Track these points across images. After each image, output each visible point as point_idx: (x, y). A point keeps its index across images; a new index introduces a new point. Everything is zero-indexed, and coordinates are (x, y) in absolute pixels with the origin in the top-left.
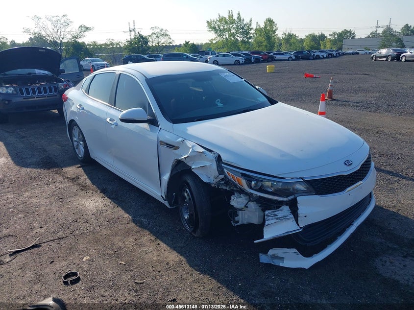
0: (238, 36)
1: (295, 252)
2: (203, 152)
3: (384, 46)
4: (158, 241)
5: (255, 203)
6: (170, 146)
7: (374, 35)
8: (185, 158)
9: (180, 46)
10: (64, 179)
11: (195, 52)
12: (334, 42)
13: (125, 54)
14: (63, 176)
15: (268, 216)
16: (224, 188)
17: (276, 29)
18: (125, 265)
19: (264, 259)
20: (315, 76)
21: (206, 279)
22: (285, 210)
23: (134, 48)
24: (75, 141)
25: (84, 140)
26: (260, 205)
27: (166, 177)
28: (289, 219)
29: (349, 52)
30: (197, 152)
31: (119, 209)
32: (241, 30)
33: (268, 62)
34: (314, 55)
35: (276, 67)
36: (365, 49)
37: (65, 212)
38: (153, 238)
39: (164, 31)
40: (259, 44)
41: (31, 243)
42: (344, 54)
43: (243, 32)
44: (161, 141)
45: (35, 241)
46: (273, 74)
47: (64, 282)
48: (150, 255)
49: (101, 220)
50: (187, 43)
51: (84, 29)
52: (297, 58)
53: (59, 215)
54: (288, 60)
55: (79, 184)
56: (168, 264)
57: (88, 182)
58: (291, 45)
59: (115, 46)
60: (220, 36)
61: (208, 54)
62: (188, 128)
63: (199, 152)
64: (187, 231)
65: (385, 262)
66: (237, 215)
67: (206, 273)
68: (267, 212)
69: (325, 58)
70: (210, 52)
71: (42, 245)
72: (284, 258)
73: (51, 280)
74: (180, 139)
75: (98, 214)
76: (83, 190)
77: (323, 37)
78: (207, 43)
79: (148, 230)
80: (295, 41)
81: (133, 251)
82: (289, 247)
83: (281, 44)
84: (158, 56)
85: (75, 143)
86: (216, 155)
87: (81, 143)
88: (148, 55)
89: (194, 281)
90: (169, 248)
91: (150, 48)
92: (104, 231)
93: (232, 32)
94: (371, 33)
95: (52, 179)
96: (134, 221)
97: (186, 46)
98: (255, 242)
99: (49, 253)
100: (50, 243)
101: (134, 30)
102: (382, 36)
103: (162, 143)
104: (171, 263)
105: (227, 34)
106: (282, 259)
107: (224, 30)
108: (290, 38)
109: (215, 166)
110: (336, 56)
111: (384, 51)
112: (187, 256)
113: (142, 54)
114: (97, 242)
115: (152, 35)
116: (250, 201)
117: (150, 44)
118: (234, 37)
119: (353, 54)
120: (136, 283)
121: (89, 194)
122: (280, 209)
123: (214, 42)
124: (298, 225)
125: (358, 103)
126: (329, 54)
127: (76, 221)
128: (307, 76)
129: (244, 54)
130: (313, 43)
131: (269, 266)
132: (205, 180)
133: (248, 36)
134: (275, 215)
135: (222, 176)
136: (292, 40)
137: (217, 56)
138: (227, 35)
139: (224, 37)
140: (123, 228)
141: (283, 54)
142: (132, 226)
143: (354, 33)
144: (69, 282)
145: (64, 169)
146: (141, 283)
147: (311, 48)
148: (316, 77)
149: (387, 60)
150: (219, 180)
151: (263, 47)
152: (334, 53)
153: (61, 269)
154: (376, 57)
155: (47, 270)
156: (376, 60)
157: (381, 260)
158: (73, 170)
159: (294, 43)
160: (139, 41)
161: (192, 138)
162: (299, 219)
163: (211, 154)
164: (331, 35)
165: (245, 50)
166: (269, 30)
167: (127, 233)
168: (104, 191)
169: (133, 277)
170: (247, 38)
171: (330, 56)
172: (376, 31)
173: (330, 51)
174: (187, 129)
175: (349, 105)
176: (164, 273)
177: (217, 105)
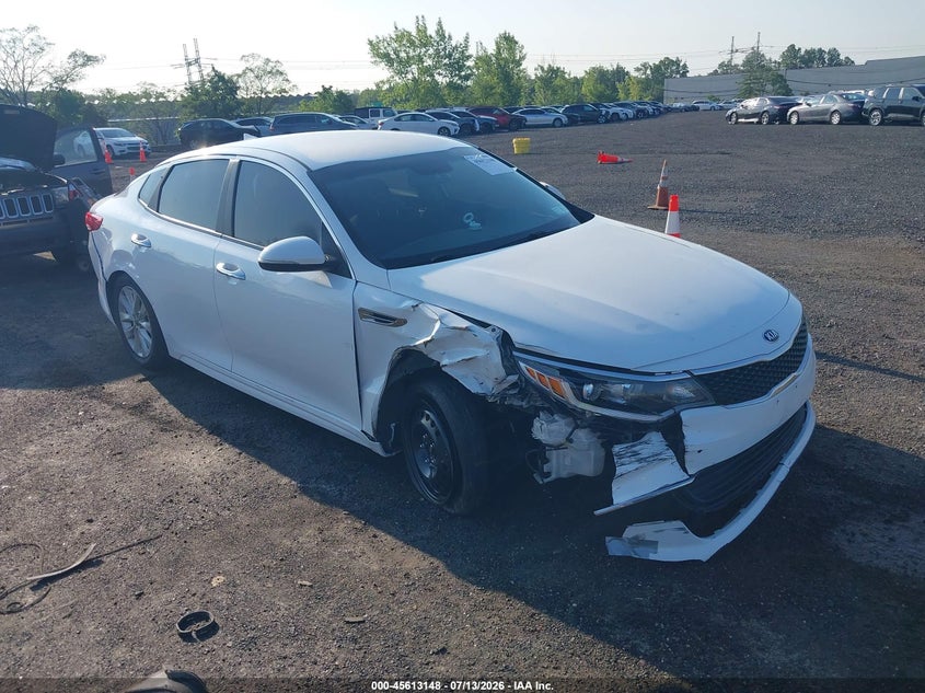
0: (439, 74)
1: (682, 529)
2: (467, 329)
3: (750, 94)
4: (372, 530)
5: (586, 430)
6: (382, 319)
7: (727, 69)
8: (426, 343)
9: (308, 97)
10: (113, 409)
11: (346, 110)
12: (645, 85)
13: (184, 119)
14: (108, 403)
15: (620, 456)
16: (516, 403)
17: (523, 58)
18: (311, 586)
19: (615, 547)
20: (620, 159)
21: (500, 600)
22: (655, 442)
23: (203, 104)
24: (127, 321)
25: (151, 317)
26: (599, 434)
27: (375, 389)
28: (665, 459)
29: (678, 105)
30: (455, 328)
31: (263, 467)
32: (446, 61)
33: (511, 130)
34: (607, 112)
35: (531, 142)
36: (710, 98)
37: (137, 483)
38: (358, 525)
39: (273, 65)
40: (488, 90)
41: (77, 559)
42: (669, 110)
43: (450, 65)
44: (361, 310)
45: (87, 553)
46: (529, 157)
47: (181, 635)
48: (361, 562)
49: (229, 494)
50: (327, 91)
51: (81, 61)
52: (572, 122)
53: (124, 489)
54: (553, 126)
55: (153, 419)
56: (407, 576)
57: (174, 412)
58: (555, 92)
59: (153, 100)
60: (400, 73)
61: (376, 114)
62: (423, 278)
63: (460, 329)
64: (430, 503)
65: (853, 535)
66: (547, 461)
67: (496, 588)
68: (616, 449)
69: (631, 119)
70: (381, 110)
71: (104, 559)
72: (656, 543)
73: (149, 634)
74: (409, 303)
75: (218, 481)
76: (166, 430)
77: (620, 73)
78: (368, 90)
79: (344, 507)
80: (563, 82)
81: (322, 555)
82: (667, 519)
83: (533, 90)
84: (262, 122)
85: (126, 327)
86: (498, 333)
87: (144, 324)
88: (239, 120)
89: (476, 607)
90: (400, 543)
91: (243, 104)
92: (243, 519)
93: (425, 64)
94: (721, 65)
95: (86, 412)
96: (304, 491)
97: (324, 98)
98: (598, 512)
99: (126, 576)
100: (123, 554)
101: (197, 61)
102: (743, 72)
103: (364, 313)
104: (415, 574)
105: (414, 68)
106: (654, 544)
107: (407, 62)
108: (552, 75)
109: (496, 357)
110: (654, 116)
111: (752, 104)
112: (446, 556)
113: (226, 118)
114: (232, 543)
115: (244, 72)
116: (577, 427)
117: (241, 94)
118: (432, 75)
119: (687, 109)
120: (348, 622)
121: (185, 439)
122: (645, 438)
123: (386, 87)
124: (685, 470)
125: (723, 214)
126: (639, 111)
127: (171, 501)
128: (604, 159)
129: (457, 113)
130: (601, 88)
131: (627, 561)
132: (474, 388)
133: (463, 73)
134: (636, 454)
135: (513, 378)
136: (558, 82)
137: (399, 119)
138: (415, 71)
139: (410, 76)
140: (285, 506)
141: (541, 112)
142: (303, 501)
143: (685, 66)
144: (193, 634)
145: (106, 386)
146: (359, 622)
147: (599, 97)
148: (622, 162)
149: (759, 123)
150: (506, 386)
151: (497, 97)
152: (650, 109)
153: (167, 608)
154: (738, 117)
155: (134, 613)
156: (737, 123)
157: (843, 531)
158: (129, 388)
159: (562, 88)
160: (216, 88)
161: (437, 298)
162: (687, 457)
163: (487, 332)
164: (638, 70)
165: (456, 106)
166: (506, 61)
167: (297, 519)
168: (216, 431)
169: (337, 612)
170: (460, 78)
171: (641, 114)
172: (730, 61)
173: (639, 104)
174: (421, 281)
175: (707, 219)
176: (404, 597)
177: (467, 225)
